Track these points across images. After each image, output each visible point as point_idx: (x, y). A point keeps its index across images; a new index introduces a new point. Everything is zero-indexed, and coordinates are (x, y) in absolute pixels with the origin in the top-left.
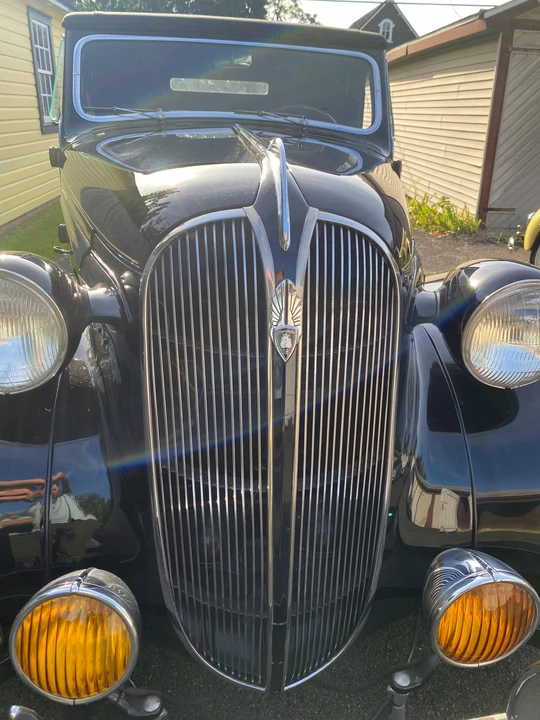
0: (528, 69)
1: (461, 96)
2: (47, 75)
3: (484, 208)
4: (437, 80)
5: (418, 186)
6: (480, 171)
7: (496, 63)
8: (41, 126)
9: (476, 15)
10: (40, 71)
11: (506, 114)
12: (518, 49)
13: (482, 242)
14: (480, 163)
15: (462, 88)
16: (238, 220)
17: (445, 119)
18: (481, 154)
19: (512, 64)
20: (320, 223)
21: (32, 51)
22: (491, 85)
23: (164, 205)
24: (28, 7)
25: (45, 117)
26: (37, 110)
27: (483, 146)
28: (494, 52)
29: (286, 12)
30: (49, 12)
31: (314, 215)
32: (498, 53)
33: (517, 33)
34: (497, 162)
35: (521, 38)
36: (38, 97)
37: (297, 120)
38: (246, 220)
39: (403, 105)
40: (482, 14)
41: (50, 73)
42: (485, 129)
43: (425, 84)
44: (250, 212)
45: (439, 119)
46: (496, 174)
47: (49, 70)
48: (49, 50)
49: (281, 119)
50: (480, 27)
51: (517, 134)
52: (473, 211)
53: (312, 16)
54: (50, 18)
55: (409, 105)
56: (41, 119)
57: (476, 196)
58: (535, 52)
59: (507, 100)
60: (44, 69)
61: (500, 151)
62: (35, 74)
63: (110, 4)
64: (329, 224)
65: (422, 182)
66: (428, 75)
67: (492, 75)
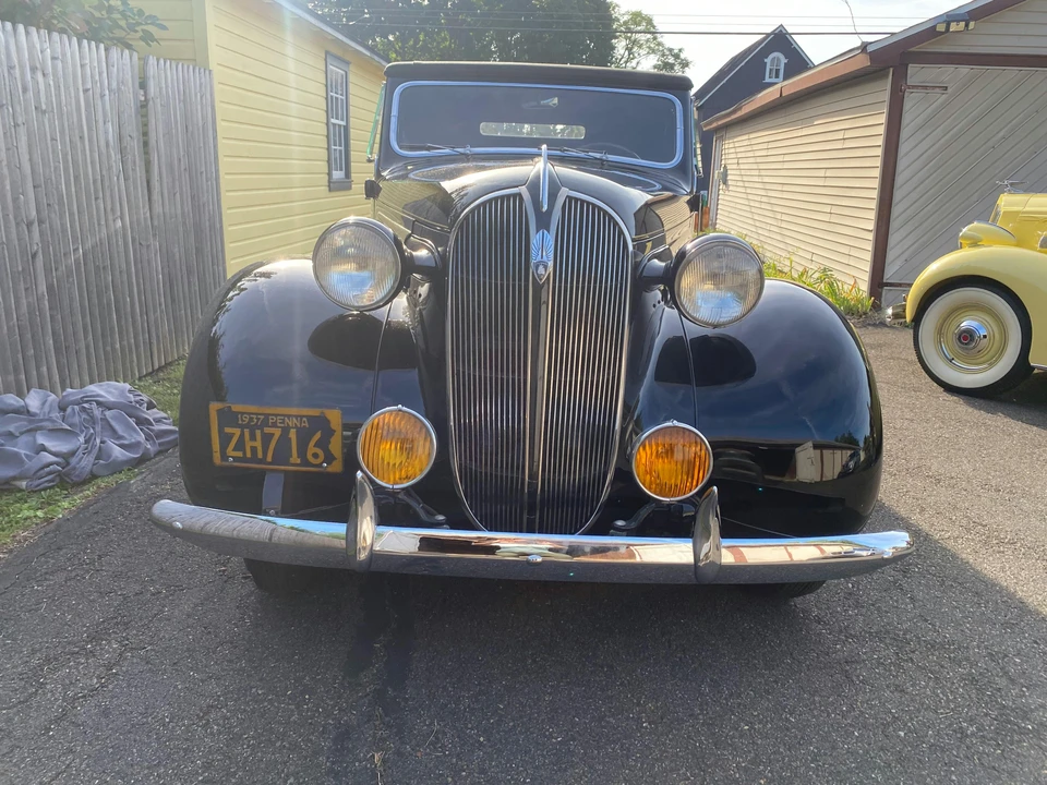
0: (929, 110)
1: (849, 144)
2: (340, 126)
3: (878, 283)
4: (819, 126)
5: (793, 258)
6: (871, 236)
7: (886, 104)
8: (329, 182)
9: (857, 48)
10: (334, 121)
11: (901, 164)
12: (914, 87)
13: (874, 325)
14: (871, 226)
15: (849, 134)
16: (515, 196)
17: (829, 173)
18: (872, 215)
19: (907, 105)
20: (570, 198)
21: (327, 99)
22: (881, 130)
23: (466, 195)
24: (327, 53)
25: (334, 172)
26: (326, 163)
27: (874, 205)
28: (882, 92)
29: (640, 47)
30: (347, 58)
31: (564, 192)
32: (888, 93)
33: (912, 69)
34: (894, 225)
35: (916, 74)
36: (328, 149)
37: (598, 155)
38: (520, 195)
39: (780, 158)
40: (864, 47)
41: (343, 123)
42: (876, 184)
43: (805, 132)
44: (523, 190)
45: (822, 173)
46: (893, 239)
47: (342, 120)
48: (344, 98)
49: (582, 155)
50: (863, 62)
51: (918, 189)
52: (864, 287)
53: (676, 51)
54: (348, 63)
55: (787, 158)
56: (330, 174)
57: (867, 267)
58: (937, 90)
59: (903, 148)
60: (337, 118)
61: (896, 211)
62: (327, 124)
63: (412, 43)
64: (577, 200)
65: (801, 253)
66: (807, 121)
67: (883, 119)
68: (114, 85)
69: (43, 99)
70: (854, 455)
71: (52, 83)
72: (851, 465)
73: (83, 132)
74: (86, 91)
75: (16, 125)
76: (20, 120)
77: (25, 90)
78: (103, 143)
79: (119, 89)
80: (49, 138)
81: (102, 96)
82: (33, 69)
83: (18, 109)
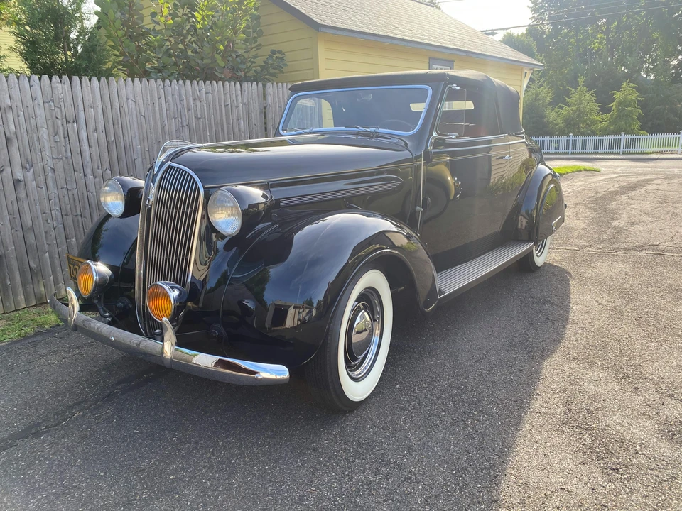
37: (373, 130)
68: (245, 101)
69: (199, 113)
70: (310, 312)
71: (205, 105)
72: (307, 318)
73: (223, 125)
74: (226, 106)
75: (183, 126)
76: (185, 124)
77: (189, 110)
78: (236, 130)
79: (248, 102)
80: (202, 131)
81: (237, 107)
82: (194, 100)
83: (184, 119)
